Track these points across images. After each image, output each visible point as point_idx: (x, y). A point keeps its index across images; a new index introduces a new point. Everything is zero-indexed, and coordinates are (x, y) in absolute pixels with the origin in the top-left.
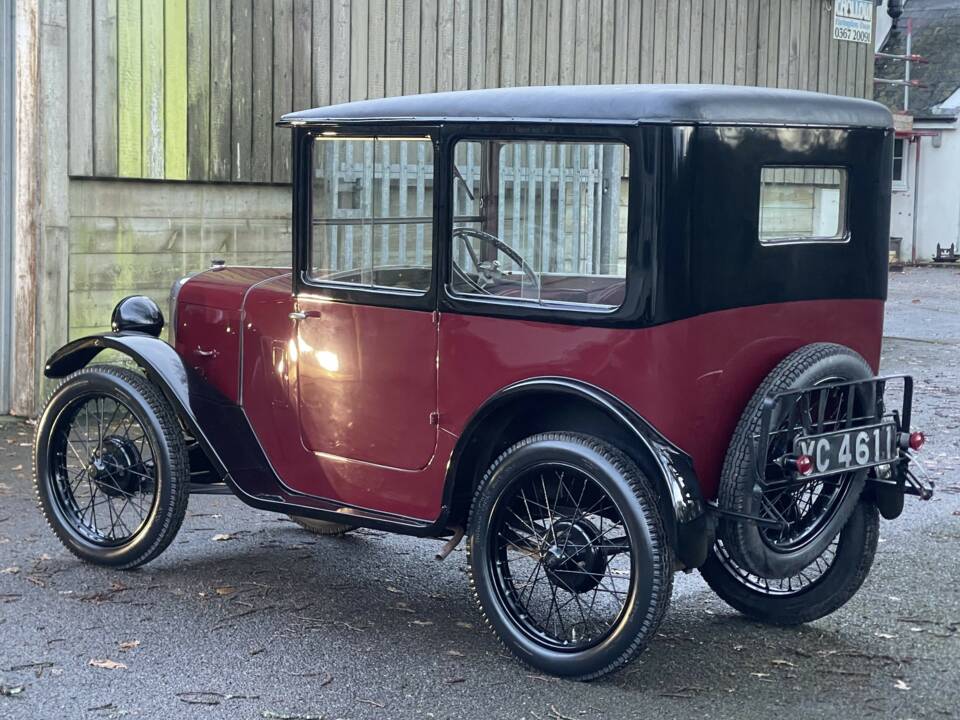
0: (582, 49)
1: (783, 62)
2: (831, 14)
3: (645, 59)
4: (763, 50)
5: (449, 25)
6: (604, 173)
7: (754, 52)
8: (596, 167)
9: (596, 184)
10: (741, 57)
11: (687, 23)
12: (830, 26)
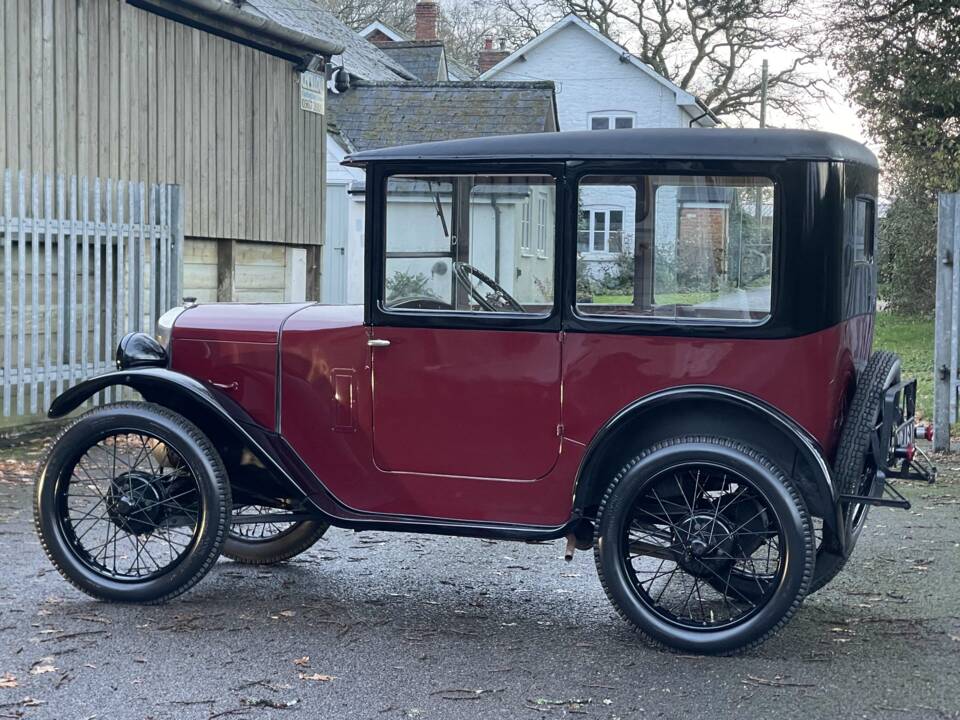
0: (135, 109)
1: (270, 130)
2: (298, 86)
3: (178, 120)
4: (257, 116)
5: (39, 80)
6: (172, 228)
7: (251, 118)
8: (167, 224)
9: (167, 240)
10: (242, 122)
11: (206, 87)
12: (299, 97)
